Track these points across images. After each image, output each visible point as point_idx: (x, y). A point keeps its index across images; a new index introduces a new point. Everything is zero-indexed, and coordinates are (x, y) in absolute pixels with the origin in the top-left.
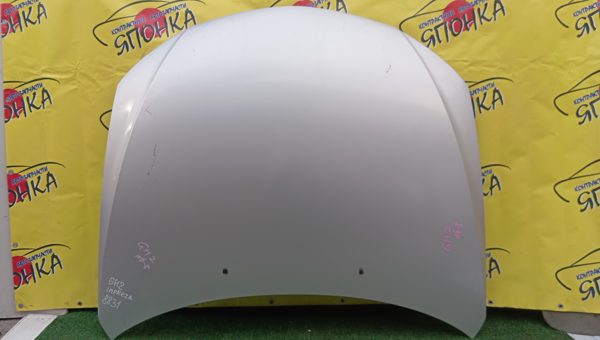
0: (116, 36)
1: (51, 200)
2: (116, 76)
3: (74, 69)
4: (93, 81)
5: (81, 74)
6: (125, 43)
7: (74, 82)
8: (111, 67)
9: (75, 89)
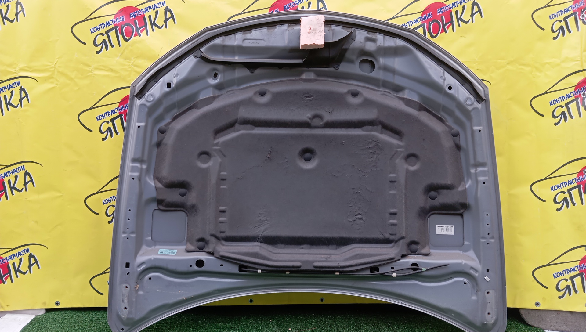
0: (95, 34)
1: (28, 199)
2: (94, 74)
3: (52, 68)
4: (71, 79)
5: (59, 72)
6: (104, 41)
7: (51, 80)
8: (89, 66)
9: (53, 88)
